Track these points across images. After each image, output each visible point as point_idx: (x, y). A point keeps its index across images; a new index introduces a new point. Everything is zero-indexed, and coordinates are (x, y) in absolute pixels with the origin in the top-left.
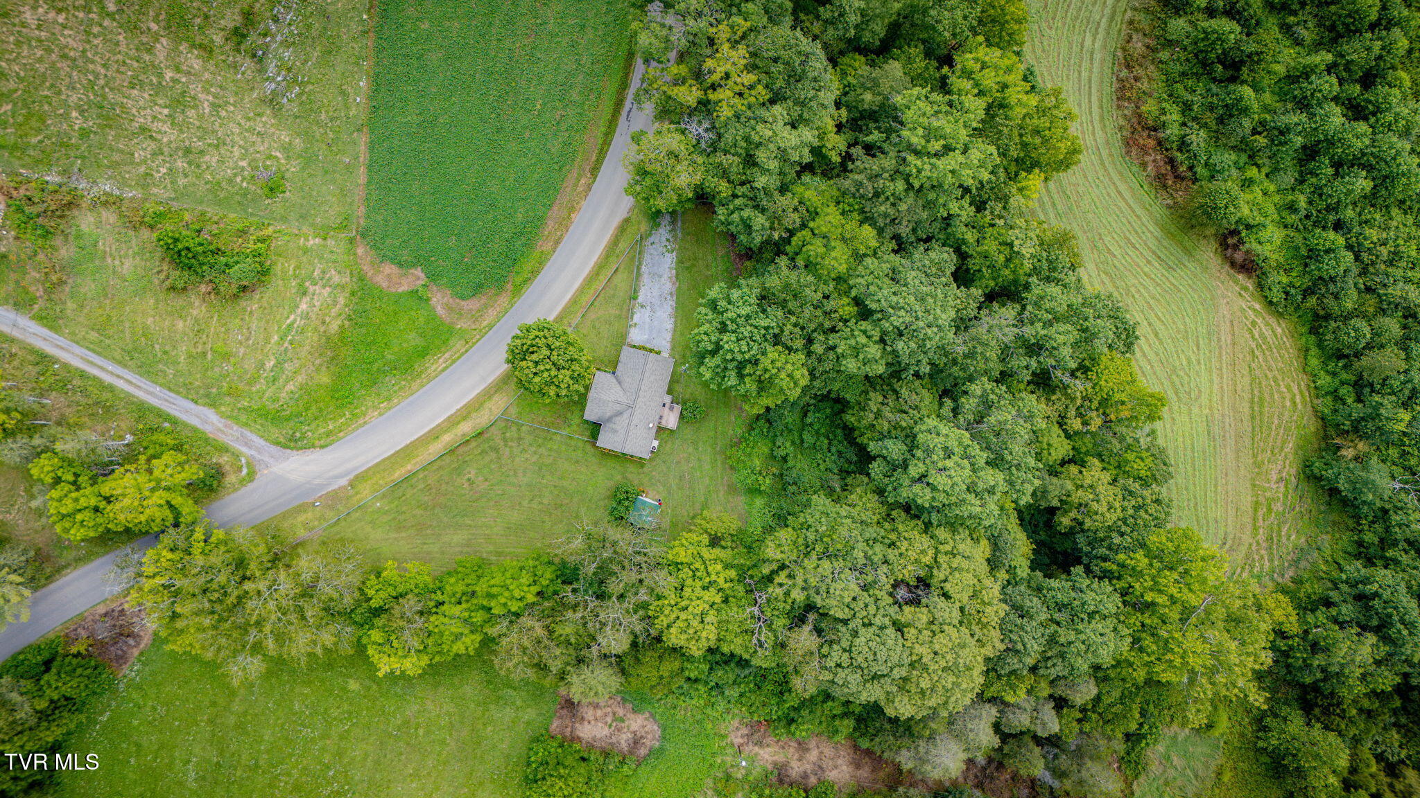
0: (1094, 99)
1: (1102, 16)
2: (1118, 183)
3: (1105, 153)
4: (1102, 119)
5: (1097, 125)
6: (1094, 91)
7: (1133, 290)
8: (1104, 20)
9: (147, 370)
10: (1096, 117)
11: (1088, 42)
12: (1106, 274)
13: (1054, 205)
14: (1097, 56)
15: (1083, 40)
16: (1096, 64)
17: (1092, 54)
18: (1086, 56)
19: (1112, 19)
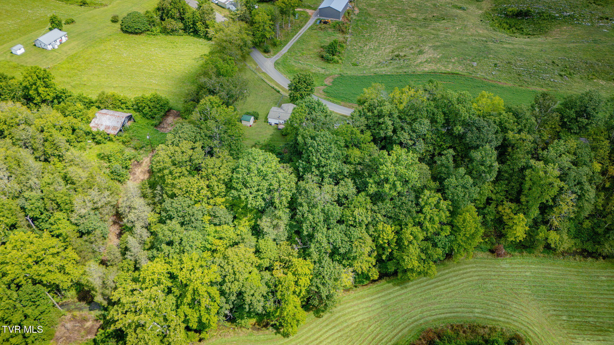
0: (448, 315)
1: (492, 316)
2: (407, 329)
3: (422, 321)
4: (439, 319)
5: (435, 317)
6: (453, 314)
7: (349, 339)
8: (491, 317)
9: (298, 42)
10: (439, 316)
11: (477, 310)
12: (357, 326)
13: (390, 299)
14: (471, 315)
15: (477, 308)
16: (467, 315)
17: (472, 312)
18: (469, 310)
19: (493, 320)
